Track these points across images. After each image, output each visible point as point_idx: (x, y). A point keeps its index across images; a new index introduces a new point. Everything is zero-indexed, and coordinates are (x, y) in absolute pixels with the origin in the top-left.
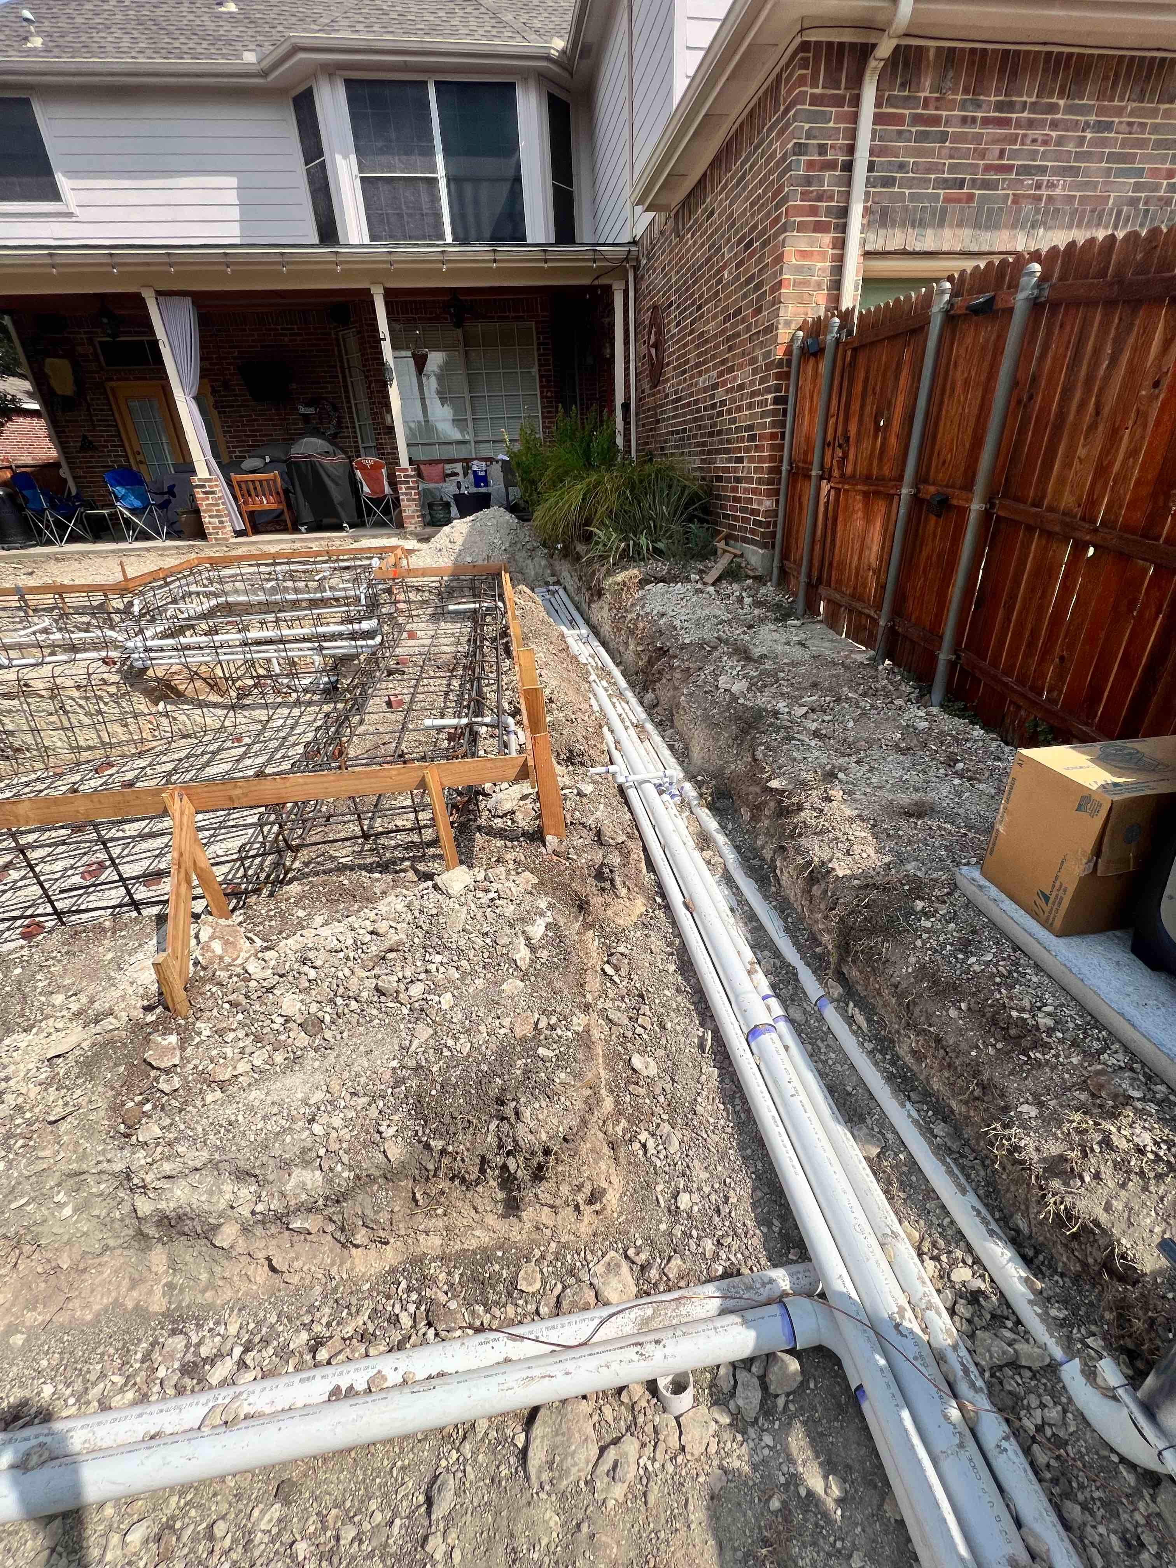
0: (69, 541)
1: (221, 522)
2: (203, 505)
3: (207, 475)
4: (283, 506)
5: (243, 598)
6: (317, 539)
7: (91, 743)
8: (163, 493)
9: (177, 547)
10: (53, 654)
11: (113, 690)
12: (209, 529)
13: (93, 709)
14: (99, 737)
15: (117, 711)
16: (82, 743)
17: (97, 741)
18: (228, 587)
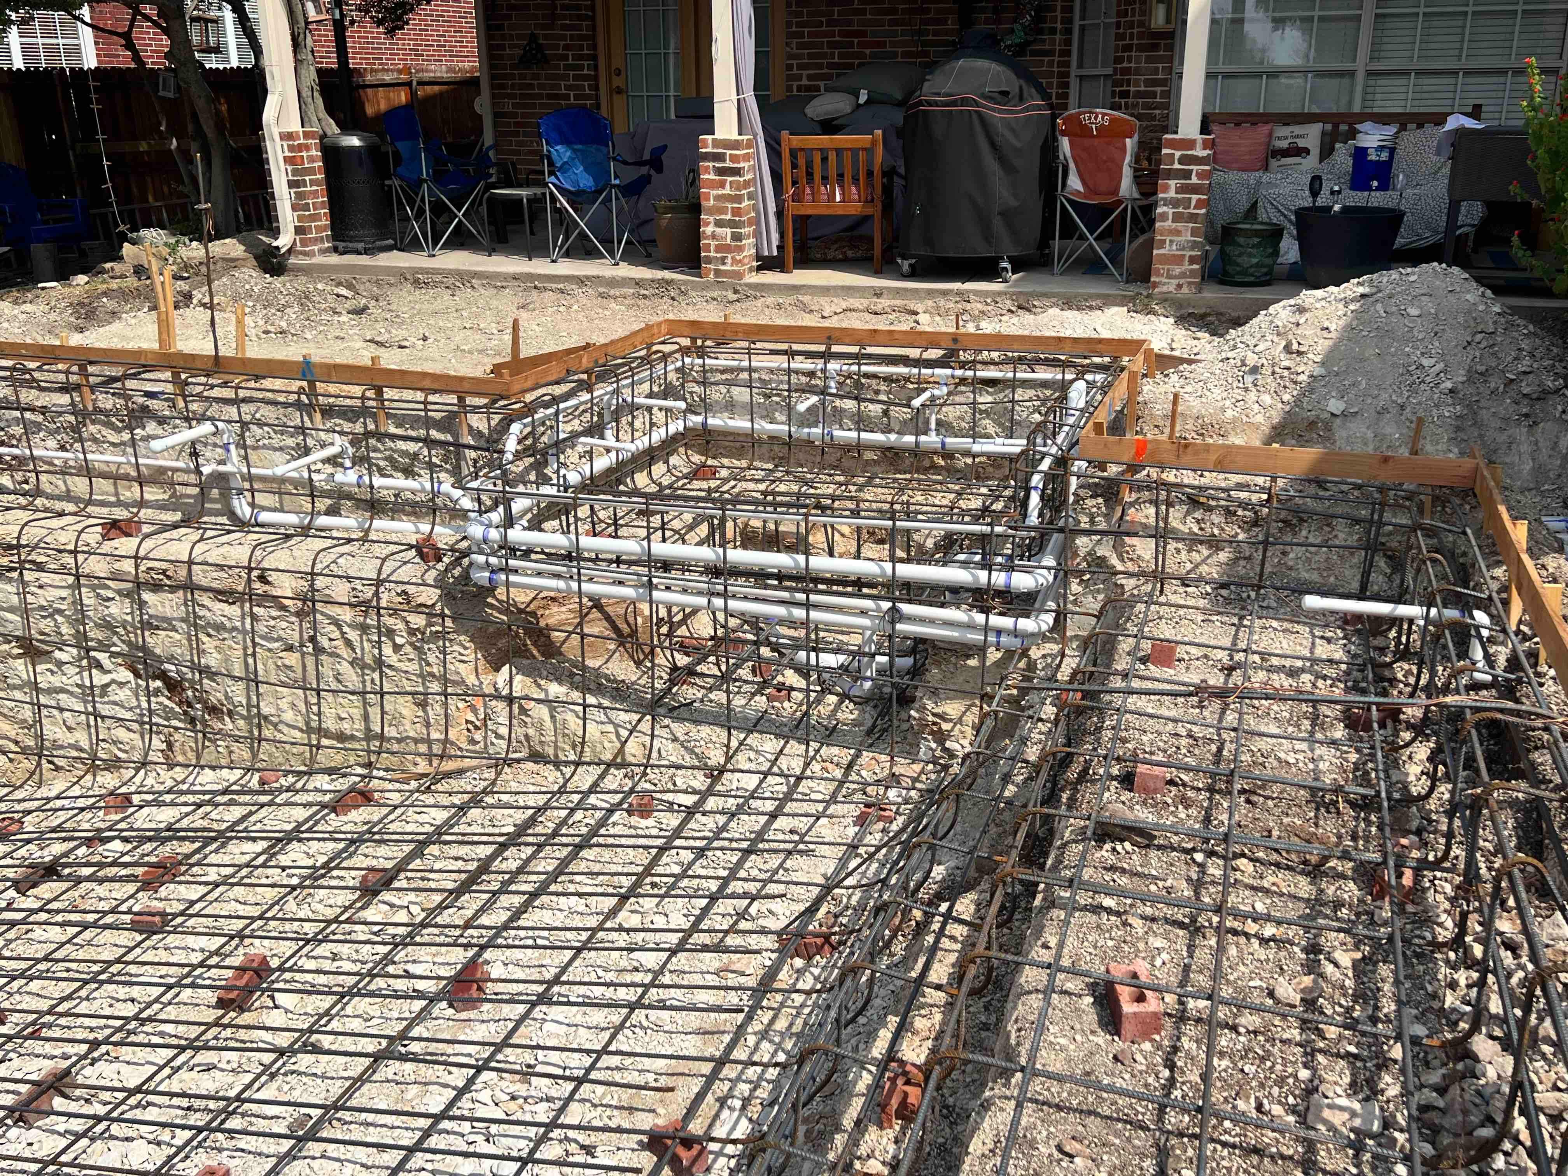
0: (451, 245)
1: (737, 237)
2: (710, 196)
3: (734, 136)
4: (875, 210)
5: (741, 424)
6: (930, 293)
7: (346, 726)
8: (641, 163)
9: (638, 283)
10: (333, 511)
11: (418, 621)
12: (709, 249)
13: (369, 652)
14: (366, 717)
15: (413, 667)
16: (330, 724)
17: (359, 725)
18: (716, 394)
